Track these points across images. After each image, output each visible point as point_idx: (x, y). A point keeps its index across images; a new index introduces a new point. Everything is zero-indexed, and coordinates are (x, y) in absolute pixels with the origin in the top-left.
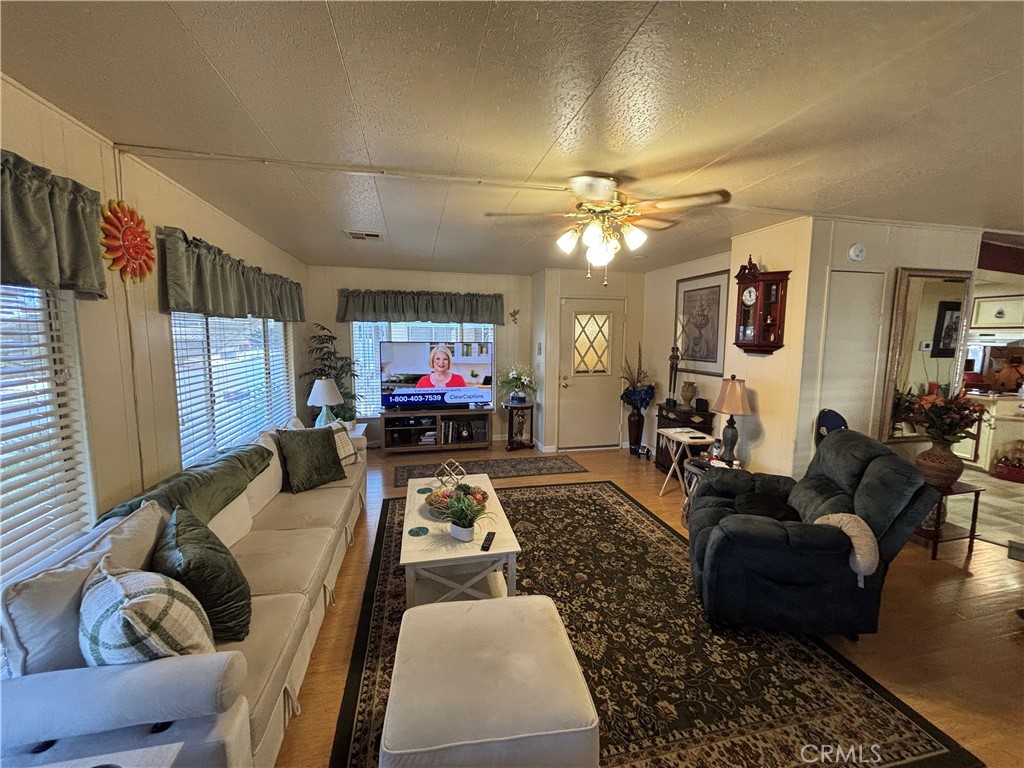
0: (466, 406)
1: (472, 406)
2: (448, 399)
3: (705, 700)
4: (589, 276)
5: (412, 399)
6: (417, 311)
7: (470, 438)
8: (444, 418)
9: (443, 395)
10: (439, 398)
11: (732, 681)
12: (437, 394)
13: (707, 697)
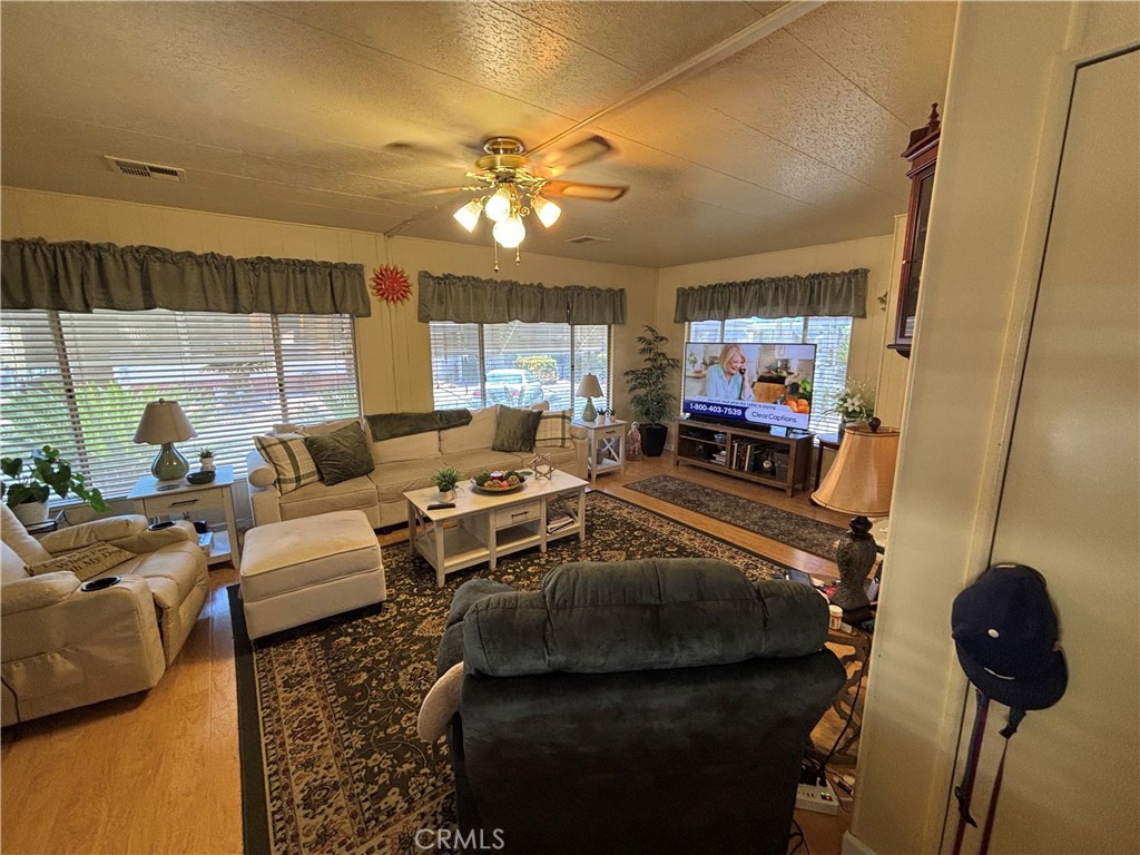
0: (766, 428)
1: (775, 431)
2: (749, 416)
3: (369, 704)
4: (518, 259)
5: (711, 409)
6: (741, 306)
7: (773, 472)
8: (734, 437)
9: (744, 409)
10: (739, 413)
11: (398, 727)
12: (737, 408)
13: (373, 706)
